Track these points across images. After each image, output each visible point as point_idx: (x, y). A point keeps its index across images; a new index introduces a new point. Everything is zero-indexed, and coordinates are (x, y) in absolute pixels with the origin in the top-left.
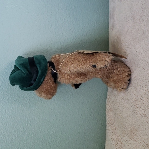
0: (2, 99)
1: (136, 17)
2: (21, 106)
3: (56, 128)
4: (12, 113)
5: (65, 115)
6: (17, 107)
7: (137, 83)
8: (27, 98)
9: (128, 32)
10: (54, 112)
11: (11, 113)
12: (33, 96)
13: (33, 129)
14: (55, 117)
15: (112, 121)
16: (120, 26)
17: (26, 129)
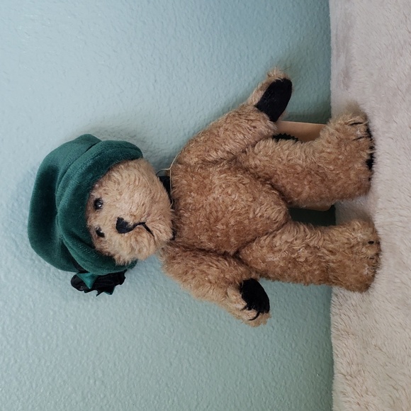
0: (14, 309)
2: (72, 328)
3: (180, 390)
4: (47, 348)
5: (205, 347)
6: (60, 329)
10: (172, 340)
11: (44, 349)
13: (112, 396)
14: (176, 356)
15: (354, 367)
17: (89, 396)
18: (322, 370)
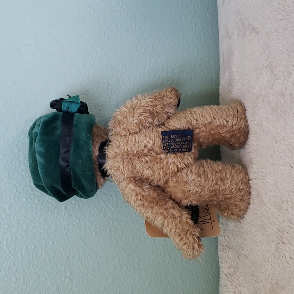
0: (14, 230)
1: (276, 67)
2: (51, 243)
3: (121, 285)
4: (34, 256)
5: (138, 258)
6: (43, 244)
7: (280, 196)
8: (64, 226)
9: (261, 97)
10: (116, 252)
12: (74, 223)
13: (77, 288)
14: (118, 263)
15: (232, 269)
16: (244, 85)
17: (62, 288)
18: (213, 273)
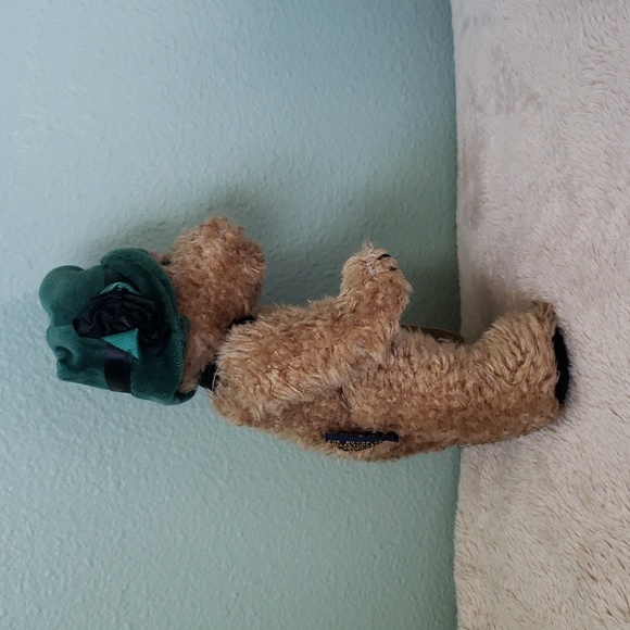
1: (581, 188)
2: (87, 563)
4: (50, 593)
6: (69, 566)
7: (588, 473)
8: (113, 524)
9: (547, 252)
10: (231, 578)
11: (46, 594)
12: (137, 518)
14: (236, 600)
15: (482, 619)
18: (443, 615)
